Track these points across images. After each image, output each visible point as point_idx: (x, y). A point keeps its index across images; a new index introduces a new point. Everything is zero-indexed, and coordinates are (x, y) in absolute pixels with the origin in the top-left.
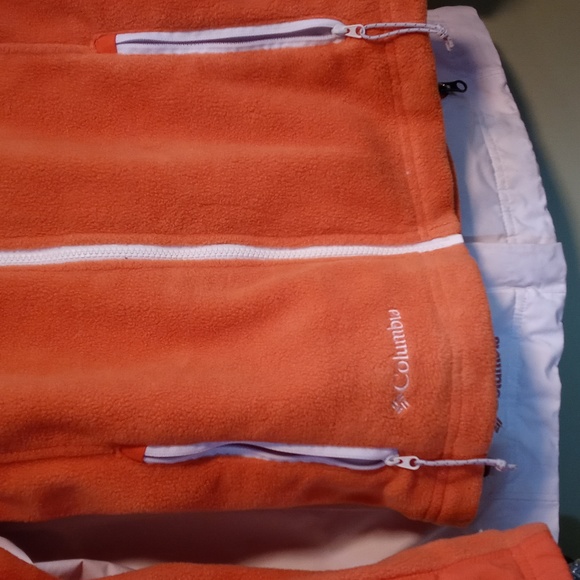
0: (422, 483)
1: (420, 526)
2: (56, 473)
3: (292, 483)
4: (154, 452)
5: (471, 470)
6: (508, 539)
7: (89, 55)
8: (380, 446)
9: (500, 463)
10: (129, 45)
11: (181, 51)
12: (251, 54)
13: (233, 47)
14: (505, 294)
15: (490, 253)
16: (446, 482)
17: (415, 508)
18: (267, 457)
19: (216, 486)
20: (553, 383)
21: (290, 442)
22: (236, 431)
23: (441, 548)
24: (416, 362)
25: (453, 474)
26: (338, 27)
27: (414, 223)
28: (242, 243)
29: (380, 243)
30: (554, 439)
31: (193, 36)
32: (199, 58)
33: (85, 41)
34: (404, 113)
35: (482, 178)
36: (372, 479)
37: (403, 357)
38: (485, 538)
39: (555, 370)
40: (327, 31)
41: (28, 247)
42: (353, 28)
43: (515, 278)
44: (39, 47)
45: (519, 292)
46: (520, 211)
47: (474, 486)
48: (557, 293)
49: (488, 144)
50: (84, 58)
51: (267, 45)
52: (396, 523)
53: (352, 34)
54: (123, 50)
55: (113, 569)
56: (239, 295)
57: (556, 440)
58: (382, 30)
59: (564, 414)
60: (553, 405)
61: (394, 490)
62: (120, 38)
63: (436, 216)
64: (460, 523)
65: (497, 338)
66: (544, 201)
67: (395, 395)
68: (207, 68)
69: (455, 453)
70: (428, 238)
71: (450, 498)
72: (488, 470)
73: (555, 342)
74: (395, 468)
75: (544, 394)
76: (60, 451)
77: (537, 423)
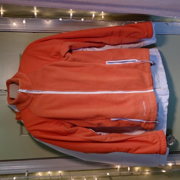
0: (147, 124)
1: (146, 130)
2: (99, 121)
3: (129, 124)
4: (112, 119)
5: (153, 123)
6: (158, 132)
7: (102, 64)
8: (141, 119)
9: (157, 122)
10: (107, 63)
11: (115, 64)
12: (124, 64)
13: (122, 63)
14: (160, 97)
15: (158, 91)
16: (150, 124)
17: (145, 127)
18: (126, 120)
19: (119, 124)
20: (166, 110)
21: (129, 119)
22: (123, 117)
23: (149, 133)
24: (146, 109)
25: (151, 123)
26: (137, 61)
27: (147, 88)
28: (123, 91)
29: (142, 91)
30: (166, 118)
31: (116, 61)
32: (117, 65)
33: (101, 62)
34: (146, 72)
35: (157, 79)
36: (140, 123)
37: (145, 108)
38: (155, 131)
39: (167, 108)
40: (135, 61)
41: (94, 91)
42: (139, 61)
43: (161, 94)
44: (95, 63)
45: (162, 96)
46: (163, 84)
47: (153, 125)
48: (168, 97)
49: (159, 73)
50: (101, 65)
51: (126, 63)
52: (143, 129)
53: (139, 62)
54: (107, 64)
55: (105, 134)
56: (122, 99)
57: (167, 118)
58: (143, 61)
59: (167, 114)
60: (166, 113)
61: (143, 125)
62: (106, 62)
63: (150, 87)
64: (152, 129)
65: (158, 103)
66: (167, 82)
67: (143, 113)
68: (118, 66)
69: (151, 120)
70: (149, 90)
71: (150, 126)
72: (156, 123)
73: (167, 104)
74: (143, 122)
75: (165, 111)
76: (100, 119)
77: (164, 116)
